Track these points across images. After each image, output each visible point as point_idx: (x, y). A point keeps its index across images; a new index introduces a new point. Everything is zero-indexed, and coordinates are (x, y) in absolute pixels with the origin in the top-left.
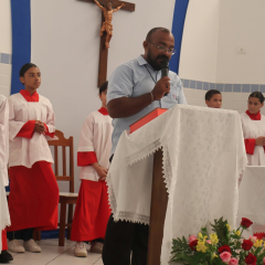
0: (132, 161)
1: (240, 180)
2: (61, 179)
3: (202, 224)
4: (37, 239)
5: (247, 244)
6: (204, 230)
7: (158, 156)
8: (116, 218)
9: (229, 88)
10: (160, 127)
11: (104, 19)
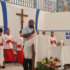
0: (28, 47)
1: (50, 49)
2: (14, 51)
3: (42, 59)
4: (10, 63)
5: (52, 62)
6: (43, 60)
7: (33, 45)
8: (25, 58)
9: (47, 31)
10: (33, 40)
11: (22, 18)
